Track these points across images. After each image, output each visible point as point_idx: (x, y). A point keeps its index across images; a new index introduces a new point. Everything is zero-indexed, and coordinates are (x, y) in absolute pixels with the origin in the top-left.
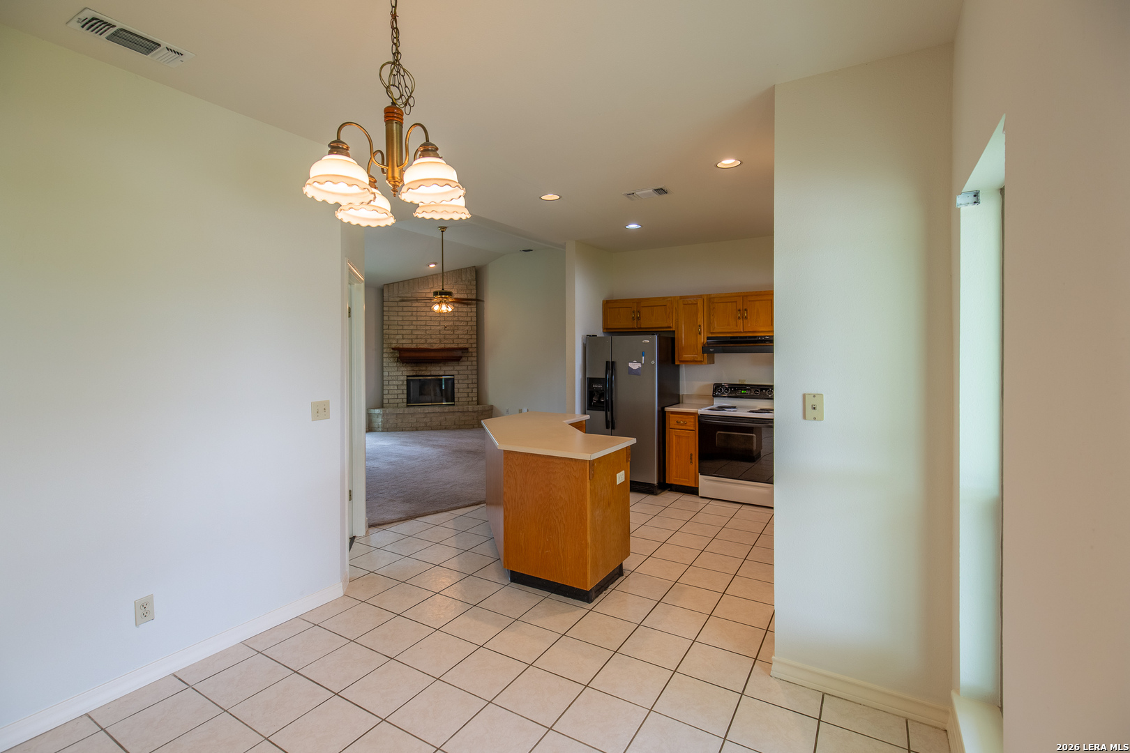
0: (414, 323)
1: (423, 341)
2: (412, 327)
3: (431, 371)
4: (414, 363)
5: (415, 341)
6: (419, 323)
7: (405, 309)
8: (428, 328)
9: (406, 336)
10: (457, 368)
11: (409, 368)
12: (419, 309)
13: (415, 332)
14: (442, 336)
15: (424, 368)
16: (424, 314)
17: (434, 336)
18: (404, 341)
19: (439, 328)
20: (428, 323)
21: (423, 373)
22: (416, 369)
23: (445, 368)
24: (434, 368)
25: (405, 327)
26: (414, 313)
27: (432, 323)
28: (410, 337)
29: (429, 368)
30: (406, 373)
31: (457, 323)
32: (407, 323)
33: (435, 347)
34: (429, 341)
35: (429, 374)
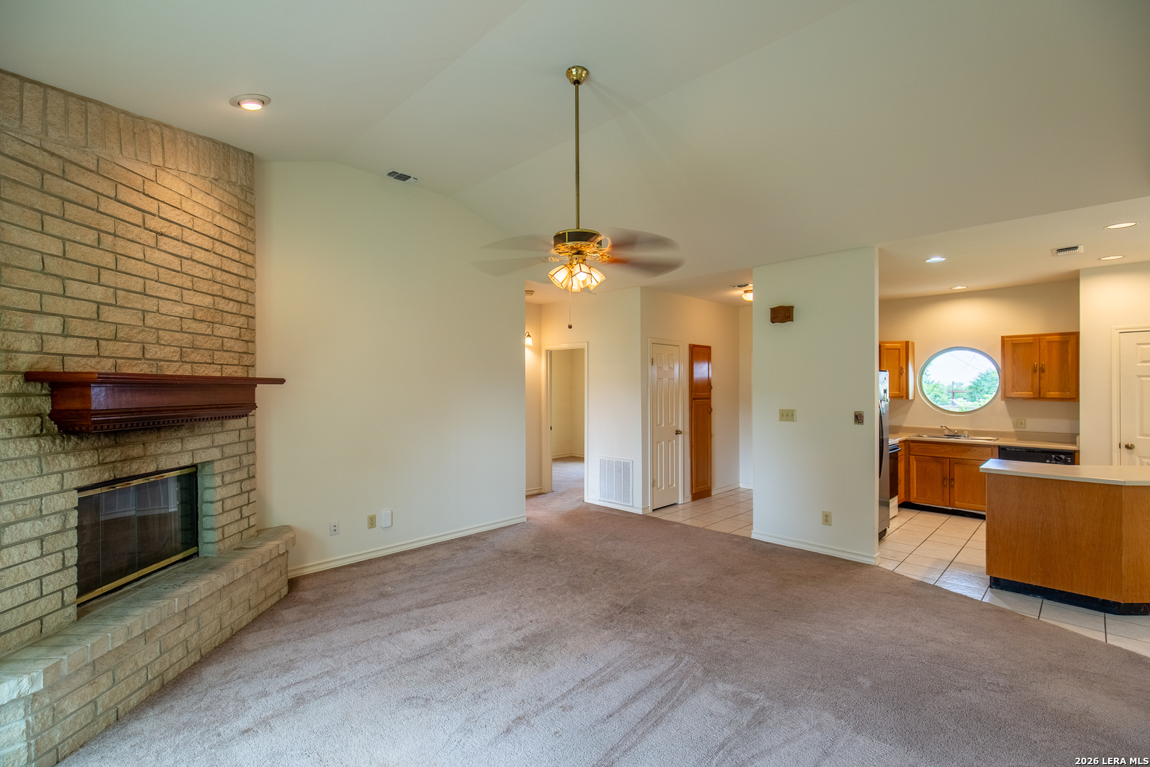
0: (107, 277)
1: (134, 350)
2: (98, 293)
3: (155, 457)
4: (107, 434)
5: (108, 348)
6: (122, 281)
7: (72, 211)
8: (150, 304)
9: (76, 327)
10: (221, 439)
11: (89, 458)
12: (121, 228)
13: (110, 315)
14: (186, 339)
15: (137, 451)
16: (136, 251)
17: (166, 336)
18: (70, 346)
19: (179, 309)
20: (153, 288)
21: (135, 468)
22: (114, 455)
23: (194, 443)
24: (165, 447)
25: (74, 288)
26: (108, 241)
27: (161, 291)
28: (90, 329)
29: (152, 449)
30: (75, 480)
31: (222, 305)
32: (82, 272)
33: (170, 370)
34: (153, 352)
35: (152, 468)
